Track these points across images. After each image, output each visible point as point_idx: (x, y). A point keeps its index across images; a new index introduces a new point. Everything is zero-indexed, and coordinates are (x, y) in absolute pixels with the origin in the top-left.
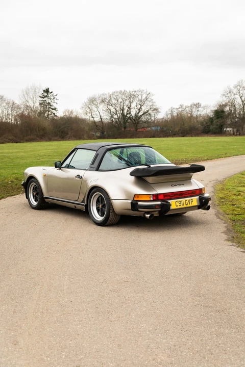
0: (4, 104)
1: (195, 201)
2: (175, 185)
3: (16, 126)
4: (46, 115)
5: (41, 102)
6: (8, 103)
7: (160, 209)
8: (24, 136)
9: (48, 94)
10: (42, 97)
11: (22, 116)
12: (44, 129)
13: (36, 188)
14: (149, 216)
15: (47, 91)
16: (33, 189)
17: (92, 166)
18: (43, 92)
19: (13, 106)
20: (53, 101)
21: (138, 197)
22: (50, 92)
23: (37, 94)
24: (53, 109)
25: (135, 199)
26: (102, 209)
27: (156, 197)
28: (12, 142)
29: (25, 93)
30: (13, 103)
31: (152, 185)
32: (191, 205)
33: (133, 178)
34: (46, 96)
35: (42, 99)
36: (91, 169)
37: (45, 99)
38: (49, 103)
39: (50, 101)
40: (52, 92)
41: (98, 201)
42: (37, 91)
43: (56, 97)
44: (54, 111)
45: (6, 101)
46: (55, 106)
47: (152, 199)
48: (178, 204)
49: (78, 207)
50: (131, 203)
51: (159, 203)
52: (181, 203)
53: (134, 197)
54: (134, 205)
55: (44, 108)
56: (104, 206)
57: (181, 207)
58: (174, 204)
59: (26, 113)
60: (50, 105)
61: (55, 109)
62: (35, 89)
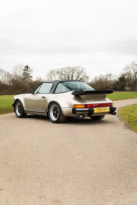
0: (4, 74)
1: (107, 109)
2: (97, 100)
3: (9, 86)
4: (26, 80)
5: (24, 73)
7: (88, 113)
8: (14, 92)
9: (27, 69)
10: (24, 70)
11: (13, 81)
12: (25, 88)
13: (20, 106)
14: (82, 116)
15: (27, 67)
16: (18, 107)
17: (51, 91)
18: (25, 68)
19: (8, 75)
20: (30, 72)
21: (76, 106)
22: (29, 67)
23: (22, 69)
24: (30, 77)
25: (74, 107)
26: (56, 114)
27: (86, 106)
28: (8, 95)
29: (15, 68)
30: (8, 73)
31: (84, 100)
32: (105, 111)
33: (73, 96)
34: (26, 70)
35: (24, 71)
36: (50, 93)
37: (26, 71)
38: (28, 74)
39: (28, 73)
40: (29, 68)
41: (54, 110)
42: (21, 67)
43: (32, 70)
44: (31, 78)
45: (4, 72)
46: (31, 75)
47: (83, 107)
48: (98, 110)
49: (43, 114)
50: (72, 109)
51: (88, 109)
52: (100, 110)
53: (74, 106)
54: (74, 111)
55: (25, 77)
56: (57, 112)
57: (100, 112)
58: (96, 110)
59: (15, 79)
60: (29, 75)
61: (31, 77)
62: (20, 66)
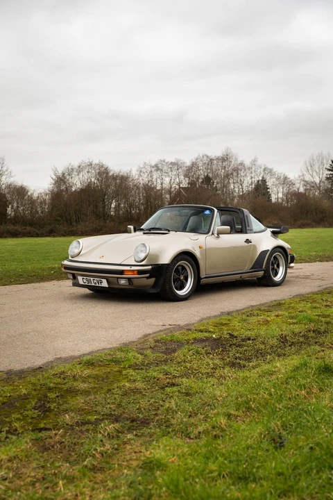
5: (329, 176)
6: (278, 179)
8: (295, 221)
10: (330, 170)
12: (323, 212)
18: (331, 163)
29: (308, 164)
30: (285, 178)
35: (330, 172)
55: (332, 184)
62: (323, 159)
